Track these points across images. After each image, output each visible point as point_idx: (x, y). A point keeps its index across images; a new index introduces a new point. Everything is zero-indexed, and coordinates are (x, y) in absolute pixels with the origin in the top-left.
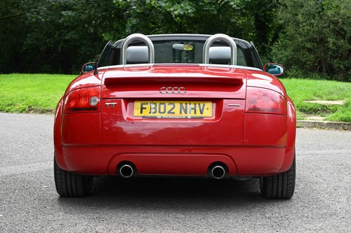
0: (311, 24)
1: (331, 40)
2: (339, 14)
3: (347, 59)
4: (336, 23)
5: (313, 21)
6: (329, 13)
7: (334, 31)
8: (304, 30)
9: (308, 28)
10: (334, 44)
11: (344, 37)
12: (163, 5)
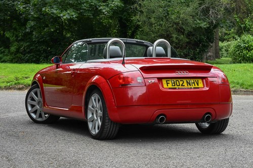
0: (161, 25)
1: (174, 36)
2: (179, 18)
3: (185, 48)
4: (177, 24)
5: (161, 22)
6: (173, 17)
7: (176, 29)
8: (155, 29)
9: (158, 27)
10: (177, 38)
11: (183, 34)
12: (55, 11)
